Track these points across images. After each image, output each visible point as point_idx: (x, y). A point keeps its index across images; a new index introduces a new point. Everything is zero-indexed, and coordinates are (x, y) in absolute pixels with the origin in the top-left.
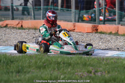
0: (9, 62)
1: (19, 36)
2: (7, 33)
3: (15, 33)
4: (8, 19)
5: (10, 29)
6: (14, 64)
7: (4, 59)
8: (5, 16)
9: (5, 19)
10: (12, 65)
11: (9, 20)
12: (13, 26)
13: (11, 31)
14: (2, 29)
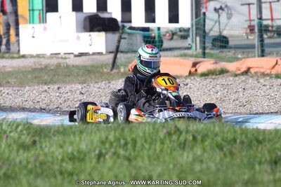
0: (255, 142)
1: (277, 91)
2: (249, 86)
3: (268, 87)
4: (250, 55)
5: (256, 78)
6: (265, 146)
7: (244, 136)
8: (245, 50)
9: (245, 56)
10: (260, 149)
11: (255, 56)
12: (262, 70)
13: (259, 82)
14: (237, 78)
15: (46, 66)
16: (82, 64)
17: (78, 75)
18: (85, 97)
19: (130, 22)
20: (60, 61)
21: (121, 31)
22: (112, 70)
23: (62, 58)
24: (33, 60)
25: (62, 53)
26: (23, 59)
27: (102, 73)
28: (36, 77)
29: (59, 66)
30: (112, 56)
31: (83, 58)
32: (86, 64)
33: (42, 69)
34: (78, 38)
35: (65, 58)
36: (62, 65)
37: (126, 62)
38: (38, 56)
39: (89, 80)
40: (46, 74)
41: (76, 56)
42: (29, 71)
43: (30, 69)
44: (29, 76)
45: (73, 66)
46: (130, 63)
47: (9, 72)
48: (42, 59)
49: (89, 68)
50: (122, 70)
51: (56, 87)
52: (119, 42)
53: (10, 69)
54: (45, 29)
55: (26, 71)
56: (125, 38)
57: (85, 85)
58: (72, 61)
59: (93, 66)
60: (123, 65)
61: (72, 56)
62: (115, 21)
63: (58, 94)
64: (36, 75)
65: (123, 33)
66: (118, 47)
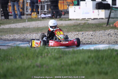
15: (80, 24)
16: (95, 23)
17: (93, 28)
18: (93, 37)
19: (116, 5)
20: (86, 21)
21: (111, 9)
22: (107, 26)
23: (86, 20)
24: (74, 21)
25: (87, 18)
26: (70, 21)
27: (102, 27)
28: (75, 29)
29: (85, 24)
30: (107, 20)
31: (95, 20)
32: (96, 23)
33: (78, 25)
34: (93, 12)
35: (88, 21)
36: (86, 23)
37: (113, 22)
38: (76, 19)
39: (97, 30)
40: (79, 27)
41: (92, 19)
42: (72, 26)
43: (73, 25)
44: (72, 28)
45: (91, 24)
46: (115, 23)
47: (64, 26)
48: (78, 21)
49: (98, 25)
50: (111, 26)
51: (82, 33)
52: (110, 13)
53: (64, 25)
54: (79, 8)
55: (71, 26)
56: (113, 12)
57: (94, 32)
58: (90, 22)
59: (99, 24)
60: (112, 24)
61: (90, 19)
62: (109, 4)
63: (82, 36)
64: (75, 27)
65: (112, 10)
66: (110, 16)
